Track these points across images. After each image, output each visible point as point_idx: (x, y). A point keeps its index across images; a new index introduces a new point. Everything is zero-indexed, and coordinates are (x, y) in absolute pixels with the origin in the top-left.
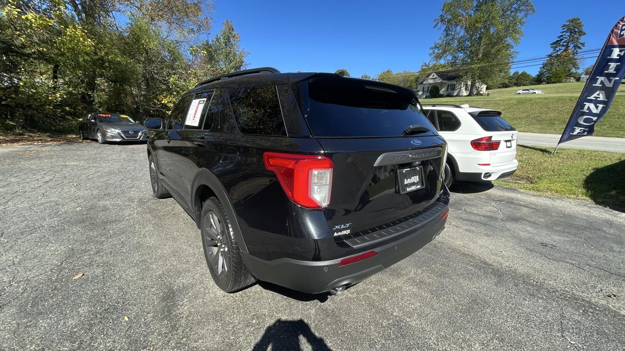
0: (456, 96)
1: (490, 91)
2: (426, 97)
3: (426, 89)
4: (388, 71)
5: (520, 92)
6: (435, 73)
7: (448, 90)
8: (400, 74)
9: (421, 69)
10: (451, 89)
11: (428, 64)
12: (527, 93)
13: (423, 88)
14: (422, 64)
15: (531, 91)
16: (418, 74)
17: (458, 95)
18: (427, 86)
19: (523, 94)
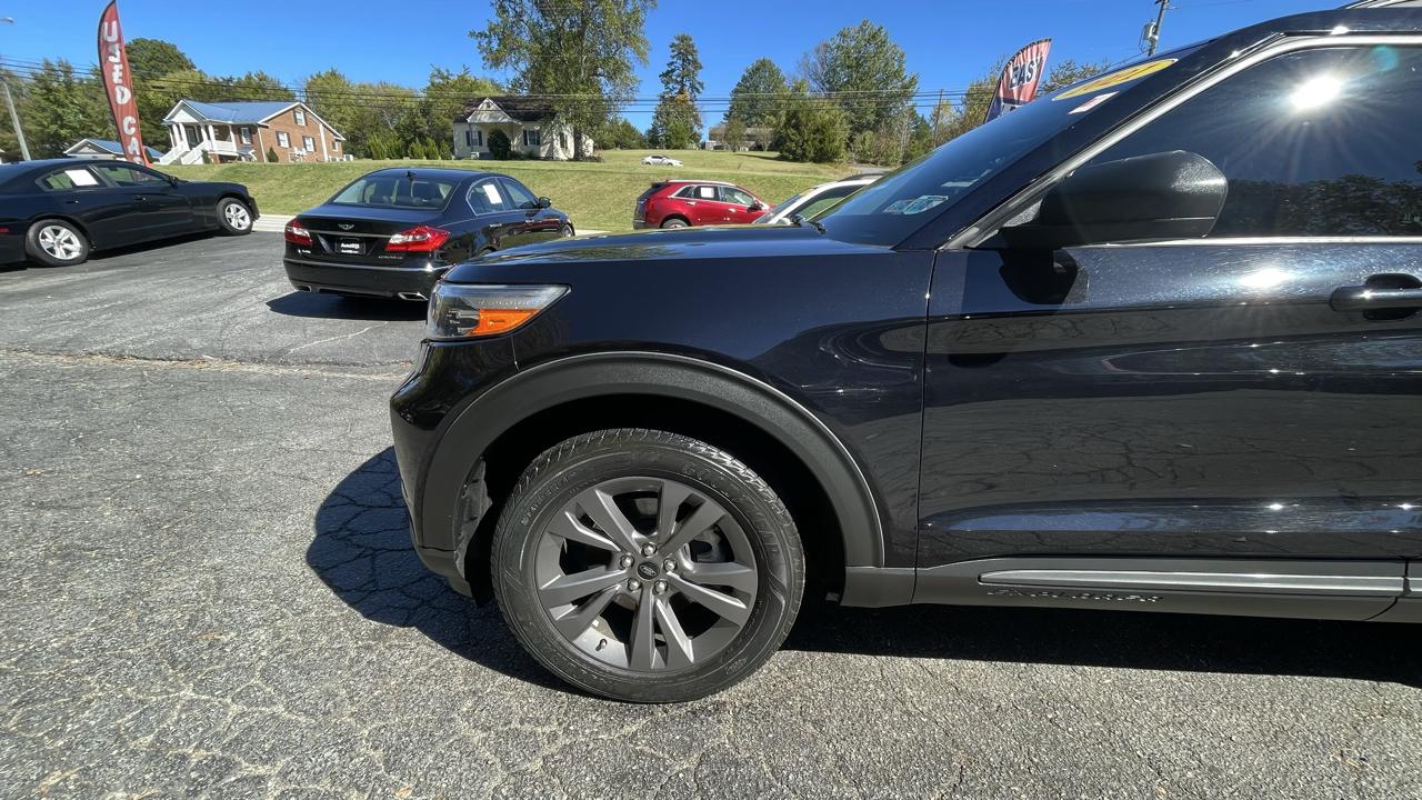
0: (546, 159)
1: (603, 153)
2: (482, 157)
3: (475, 136)
4: (333, 74)
5: (649, 159)
6: (491, 98)
7: (526, 144)
8: (371, 86)
9: (429, 84)
10: (533, 142)
11: (446, 74)
12: (661, 164)
13: (468, 133)
14: (431, 71)
15: (666, 161)
16: (424, 95)
17: (549, 158)
18: (474, 128)
19: (655, 164)
